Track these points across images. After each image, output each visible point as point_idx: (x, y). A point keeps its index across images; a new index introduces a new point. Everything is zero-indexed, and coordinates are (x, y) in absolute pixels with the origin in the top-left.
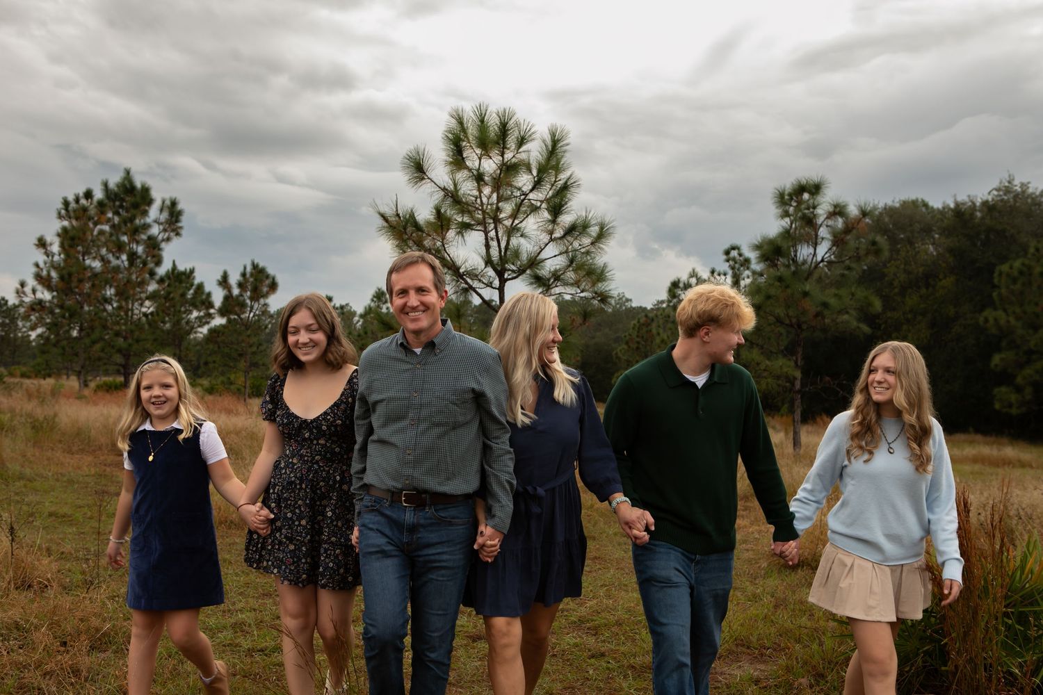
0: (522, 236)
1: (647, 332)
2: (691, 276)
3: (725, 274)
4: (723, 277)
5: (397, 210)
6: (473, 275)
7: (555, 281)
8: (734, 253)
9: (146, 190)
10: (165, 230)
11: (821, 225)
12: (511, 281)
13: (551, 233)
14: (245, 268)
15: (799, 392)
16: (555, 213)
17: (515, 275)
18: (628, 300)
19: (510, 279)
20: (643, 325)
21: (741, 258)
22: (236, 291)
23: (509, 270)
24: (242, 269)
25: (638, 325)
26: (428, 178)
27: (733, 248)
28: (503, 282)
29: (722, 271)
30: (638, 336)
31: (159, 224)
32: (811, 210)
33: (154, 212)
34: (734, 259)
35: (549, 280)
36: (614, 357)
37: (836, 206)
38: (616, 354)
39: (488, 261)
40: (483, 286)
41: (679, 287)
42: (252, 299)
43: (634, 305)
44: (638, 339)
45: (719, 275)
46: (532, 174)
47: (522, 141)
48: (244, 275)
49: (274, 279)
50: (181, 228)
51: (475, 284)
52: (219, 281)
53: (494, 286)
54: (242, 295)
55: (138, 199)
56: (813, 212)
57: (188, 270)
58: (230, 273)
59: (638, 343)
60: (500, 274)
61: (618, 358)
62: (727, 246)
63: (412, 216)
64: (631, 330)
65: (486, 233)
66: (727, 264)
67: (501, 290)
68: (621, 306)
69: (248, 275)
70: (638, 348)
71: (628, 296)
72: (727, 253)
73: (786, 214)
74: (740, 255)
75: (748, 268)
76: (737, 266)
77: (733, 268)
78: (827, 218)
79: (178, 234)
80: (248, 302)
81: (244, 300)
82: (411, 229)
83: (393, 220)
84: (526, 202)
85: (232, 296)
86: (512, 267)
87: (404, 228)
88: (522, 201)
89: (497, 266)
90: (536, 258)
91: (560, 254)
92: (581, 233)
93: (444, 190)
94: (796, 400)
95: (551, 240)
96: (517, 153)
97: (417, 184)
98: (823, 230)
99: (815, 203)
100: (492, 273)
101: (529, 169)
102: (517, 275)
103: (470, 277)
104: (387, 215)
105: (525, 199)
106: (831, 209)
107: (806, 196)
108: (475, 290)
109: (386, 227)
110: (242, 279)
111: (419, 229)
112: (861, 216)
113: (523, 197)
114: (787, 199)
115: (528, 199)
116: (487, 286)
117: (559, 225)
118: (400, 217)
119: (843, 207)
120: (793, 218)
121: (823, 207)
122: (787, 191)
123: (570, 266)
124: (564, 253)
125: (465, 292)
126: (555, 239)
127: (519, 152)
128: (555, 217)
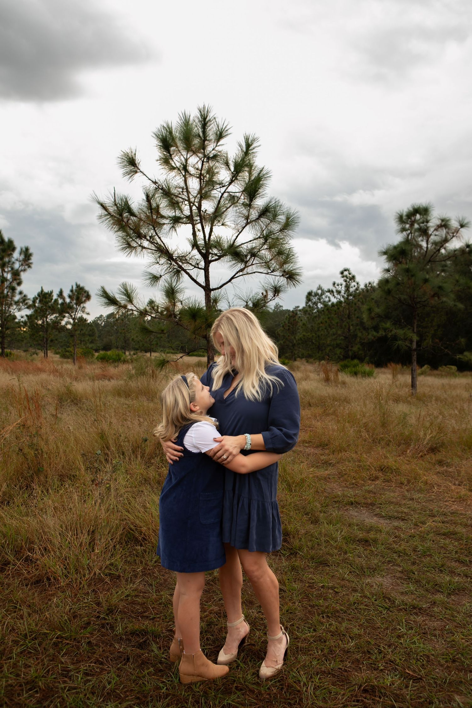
0: (223, 225)
1: (293, 320)
2: (319, 289)
3: (341, 285)
4: (340, 287)
5: (115, 200)
6: (183, 258)
7: (251, 257)
8: (346, 273)
9: (11, 242)
10: (22, 265)
11: (431, 235)
12: (214, 262)
13: (247, 218)
14: (72, 287)
15: (415, 350)
16: (250, 197)
17: (217, 257)
18: (281, 306)
19: (213, 261)
20: (291, 317)
21: (350, 276)
22: (68, 300)
23: (212, 254)
24: (71, 288)
25: (288, 317)
26: (141, 171)
27: (346, 270)
28: (208, 263)
29: (340, 283)
30: (289, 323)
31: (20, 261)
32: (425, 224)
33: (16, 255)
34: (346, 276)
35: (246, 256)
36: (276, 334)
37: (443, 220)
38: (278, 332)
39: (195, 245)
40: (192, 267)
41: (312, 295)
42: (76, 304)
43: (284, 308)
44: (289, 325)
45: (338, 285)
46: (230, 169)
47: (220, 136)
48: (72, 291)
49: (88, 293)
50: (31, 263)
51: (185, 266)
52: (58, 295)
53: (200, 267)
54: (71, 303)
55: (6, 247)
56: (426, 225)
57: (50, 292)
58: (63, 290)
59: (289, 326)
60: (205, 256)
61: (278, 334)
62: (341, 269)
63: (126, 203)
64: (285, 320)
65: (194, 225)
66: (343, 279)
67: (206, 270)
68: (277, 310)
69: (74, 291)
70: (289, 329)
71: (281, 304)
72: (342, 273)
73: (403, 230)
74: (350, 274)
75: (354, 281)
76: (348, 280)
77: (346, 281)
78: (436, 230)
79: (29, 267)
80: (75, 306)
81: (73, 305)
82: (125, 215)
83: (112, 209)
84: (226, 195)
85: (66, 303)
86: (215, 251)
87: (121, 215)
88: (223, 194)
89: (202, 249)
90: (234, 242)
91: (255, 239)
92: (271, 221)
93: (155, 183)
94: (414, 356)
95: (247, 224)
96: (216, 146)
97: (131, 176)
98: (432, 238)
99: (427, 219)
100: (198, 256)
101: (227, 164)
102: (220, 257)
103: (181, 261)
104: (107, 205)
105: (225, 192)
106: (439, 222)
107: (418, 216)
108: (185, 271)
109: (106, 215)
110: (71, 293)
111: (132, 213)
112: (460, 227)
113: (223, 190)
114: (405, 219)
115: (227, 192)
116: (195, 267)
117: (254, 208)
118: (117, 207)
119: (448, 221)
120: (409, 231)
121: (434, 221)
122: (405, 214)
123: (264, 244)
124: (257, 238)
125: (177, 273)
126: (251, 222)
127: (218, 145)
128: (251, 200)
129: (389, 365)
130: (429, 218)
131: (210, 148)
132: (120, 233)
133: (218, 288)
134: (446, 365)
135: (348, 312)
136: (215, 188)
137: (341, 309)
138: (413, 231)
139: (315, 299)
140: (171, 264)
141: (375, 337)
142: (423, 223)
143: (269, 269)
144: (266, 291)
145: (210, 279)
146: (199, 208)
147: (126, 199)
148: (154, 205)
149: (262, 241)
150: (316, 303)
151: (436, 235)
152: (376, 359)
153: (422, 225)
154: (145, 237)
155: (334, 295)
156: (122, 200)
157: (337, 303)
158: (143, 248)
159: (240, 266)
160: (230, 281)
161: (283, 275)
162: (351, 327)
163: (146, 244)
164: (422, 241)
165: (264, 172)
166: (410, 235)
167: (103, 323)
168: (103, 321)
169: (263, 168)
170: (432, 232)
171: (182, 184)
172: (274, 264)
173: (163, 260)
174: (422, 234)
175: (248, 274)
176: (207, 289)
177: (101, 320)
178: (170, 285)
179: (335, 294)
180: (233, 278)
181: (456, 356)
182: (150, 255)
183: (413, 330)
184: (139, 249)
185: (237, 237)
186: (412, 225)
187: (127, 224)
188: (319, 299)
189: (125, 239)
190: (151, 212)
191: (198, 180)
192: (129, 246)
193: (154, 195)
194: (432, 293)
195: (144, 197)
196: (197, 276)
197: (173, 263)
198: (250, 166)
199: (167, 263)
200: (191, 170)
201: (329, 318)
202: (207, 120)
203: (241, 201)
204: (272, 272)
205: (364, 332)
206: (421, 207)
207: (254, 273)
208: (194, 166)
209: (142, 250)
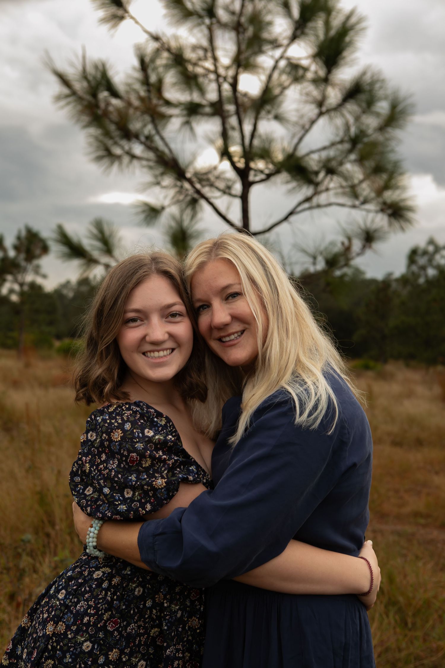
0: (277, 117)
1: (384, 296)
2: (429, 244)
6: (204, 177)
7: (326, 176)
12: (258, 185)
13: (320, 104)
14: (20, 232)
16: (327, 66)
17: (263, 176)
19: (257, 182)
20: (381, 290)
23: (255, 170)
24: (17, 233)
25: (375, 291)
26: (130, 16)
28: (247, 185)
30: (376, 300)
39: (225, 153)
40: (218, 194)
41: (418, 254)
42: (26, 260)
43: (369, 275)
44: (377, 303)
46: (291, 16)
48: (19, 238)
51: (206, 191)
53: (233, 192)
54: (17, 258)
59: (376, 305)
60: (243, 174)
63: (104, 74)
64: (370, 295)
65: (224, 119)
67: (244, 198)
69: (23, 239)
80: (23, 263)
81: (20, 262)
82: (103, 95)
83: (79, 86)
84: (283, 64)
85: (9, 258)
86: (260, 164)
87: (94, 94)
88: (277, 62)
89: (238, 162)
90: (295, 149)
91: (333, 145)
92: (364, 112)
93: (156, 38)
95: (321, 114)
97: (113, 25)
100: (231, 174)
101: (286, 5)
102: (269, 176)
103: (200, 181)
104: (70, 78)
105: (282, 57)
108: (207, 200)
109: (67, 96)
110: (17, 242)
111: (114, 93)
113: (278, 53)
115: (285, 58)
116: (225, 193)
117: (333, 85)
118: (88, 81)
123: (350, 151)
124: (338, 143)
125: (193, 202)
126: (328, 111)
128: (329, 71)
132: (93, 131)
133: (265, 231)
136: (263, 50)
139: (422, 261)
140: (182, 187)
143: (357, 198)
144: (349, 239)
146: (234, 85)
147: (104, 65)
148: (153, 78)
149: (347, 146)
150: (423, 268)
154: (137, 136)
156: (96, 67)
158: (133, 157)
159: (307, 191)
160: (286, 218)
161: (381, 210)
163: (138, 149)
165: (353, 20)
171: (205, 43)
172: (366, 190)
173: (168, 181)
175: (319, 206)
178: (180, 223)
180: (291, 213)
182: (145, 170)
184: (126, 159)
185: (301, 139)
187: (106, 113)
188: (430, 260)
189: (100, 141)
190: (149, 91)
191: (233, 34)
192: (108, 154)
193: (153, 60)
195: (136, 63)
196: (228, 208)
197: (187, 185)
198: (328, 11)
199: (175, 186)
200: (222, 14)
203: (310, 75)
204: (362, 204)
207: (330, 205)
208: (227, 8)
209: (131, 161)
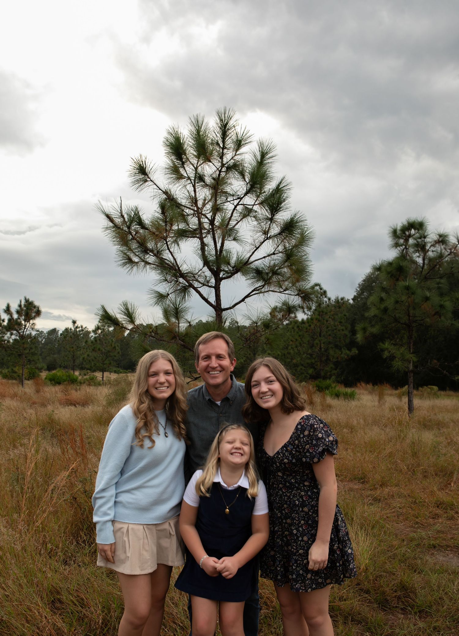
0: (235, 239)
5: (121, 210)
7: (272, 275)
8: (317, 289)
11: (428, 250)
12: (225, 280)
13: (265, 233)
14: (21, 302)
15: (412, 371)
16: (272, 211)
17: (228, 275)
19: (225, 278)
21: (321, 291)
22: (15, 316)
23: (223, 270)
24: (19, 302)
26: (151, 181)
27: (316, 286)
28: (218, 280)
32: (422, 239)
35: (267, 274)
37: (440, 236)
39: (206, 263)
40: (200, 285)
42: (25, 320)
46: (245, 180)
47: (239, 144)
48: (20, 306)
49: (38, 308)
51: (194, 283)
53: (210, 284)
54: (19, 318)
56: (423, 241)
58: (11, 305)
60: (216, 274)
63: (137, 213)
65: (201, 239)
67: (217, 288)
69: (23, 306)
73: (396, 245)
74: (321, 289)
75: (326, 297)
76: (319, 296)
77: (317, 297)
78: (433, 245)
80: (23, 322)
81: (21, 322)
82: (135, 227)
83: (118, 221)
84: (239, 208)
85: (13, 319)
87: (129, 227)
88: (236, 207)
89: (213, 266)
90: (249, 258)
91: (269, 256)
93: (165, 193)
94: (410, 377)
95: (266, 239)
96: (235, 155)
97: (141, 185)
98: (430, 254)
99: (424, 235)
100: (208, 273)
101: (242, 174)
102: (231, 275)
104: (113, 216)
105: (238, 204)
106: (436, 238)
107: (413, 231)
108: (196, 289)
109: (111, 228)
110: (19, 308)
111: (142, 226)
112: (457, 243)
113: (236, 202)
114: (399, 234)
115: (241, 204)
116: (204, 285)
117: (276, 222)
118: (124, 219)
119: (446, 236)
120: (404, 247)
121: (432, 236)
122: (399, 228)
123: (286, 262)
124: (271, 254)
125: (184, 290)
126: (270, 237)
127: (237, 154)
128: (273, 215)
129: (359, 385)
130: (426, 234)
131: (228, 157)
133: (230, 308)
134: (427, 386)
135: (319, 329)
136: (228, 200)
137: (312, 326)
138: (407, 247)
140: (177, 281)
141: (348, 356)
142: (420, 238)
143: (281, 287)
145: (221, 298)
146: (213, 221)
147: (136, 209)
148: (169, 217)
151: (433, 251)
152: (342, 378)
153: (419, 240)
154: (152, 251)
155: (304, 312)
157: (308, 319)
158: (147, 263)
159: (259, 284)
160: (243, 300)
161: (298, 295)
162: (322, 345)
163: (151, 258)
164: (419, 257)
166: (405, 250)
167: (44, 340)
168: (44, 338)
169: (282, 180)
170: (430, 248)
172: (287, 282)
174: (420, 249)
175: (262, 292)
176: (218, 308)
177: (41, 337)
179: (306, 310)
180: (248, 296)
181: (455, 377)
183: (410, 351)
184: (142, 264)
185: (253, 253)
186: (407, 240)
187: (135, 238)
189: (125, 254)
190: (166, 225)
192: (130, 261)
194: (433, 313)
196: (207, 294)
197: (181, 280)
199: (173, 280)
200: (207, 180)
201: (300, 336)
202: (227, 127)
204: (285, 290)
205: (337, 351)
206: (416, 221)
207: (268, 291)
208: (210, 176)
209: (145, 266)
